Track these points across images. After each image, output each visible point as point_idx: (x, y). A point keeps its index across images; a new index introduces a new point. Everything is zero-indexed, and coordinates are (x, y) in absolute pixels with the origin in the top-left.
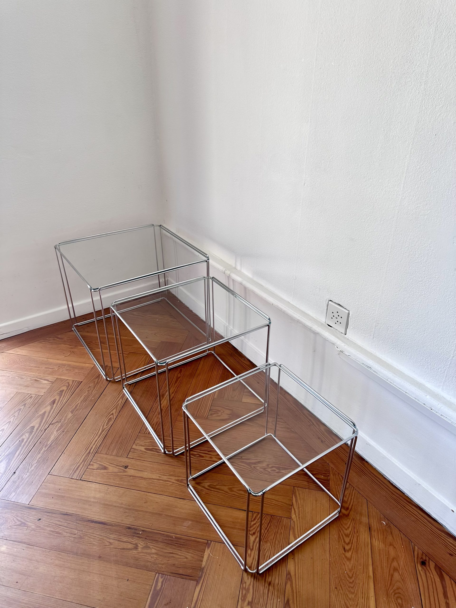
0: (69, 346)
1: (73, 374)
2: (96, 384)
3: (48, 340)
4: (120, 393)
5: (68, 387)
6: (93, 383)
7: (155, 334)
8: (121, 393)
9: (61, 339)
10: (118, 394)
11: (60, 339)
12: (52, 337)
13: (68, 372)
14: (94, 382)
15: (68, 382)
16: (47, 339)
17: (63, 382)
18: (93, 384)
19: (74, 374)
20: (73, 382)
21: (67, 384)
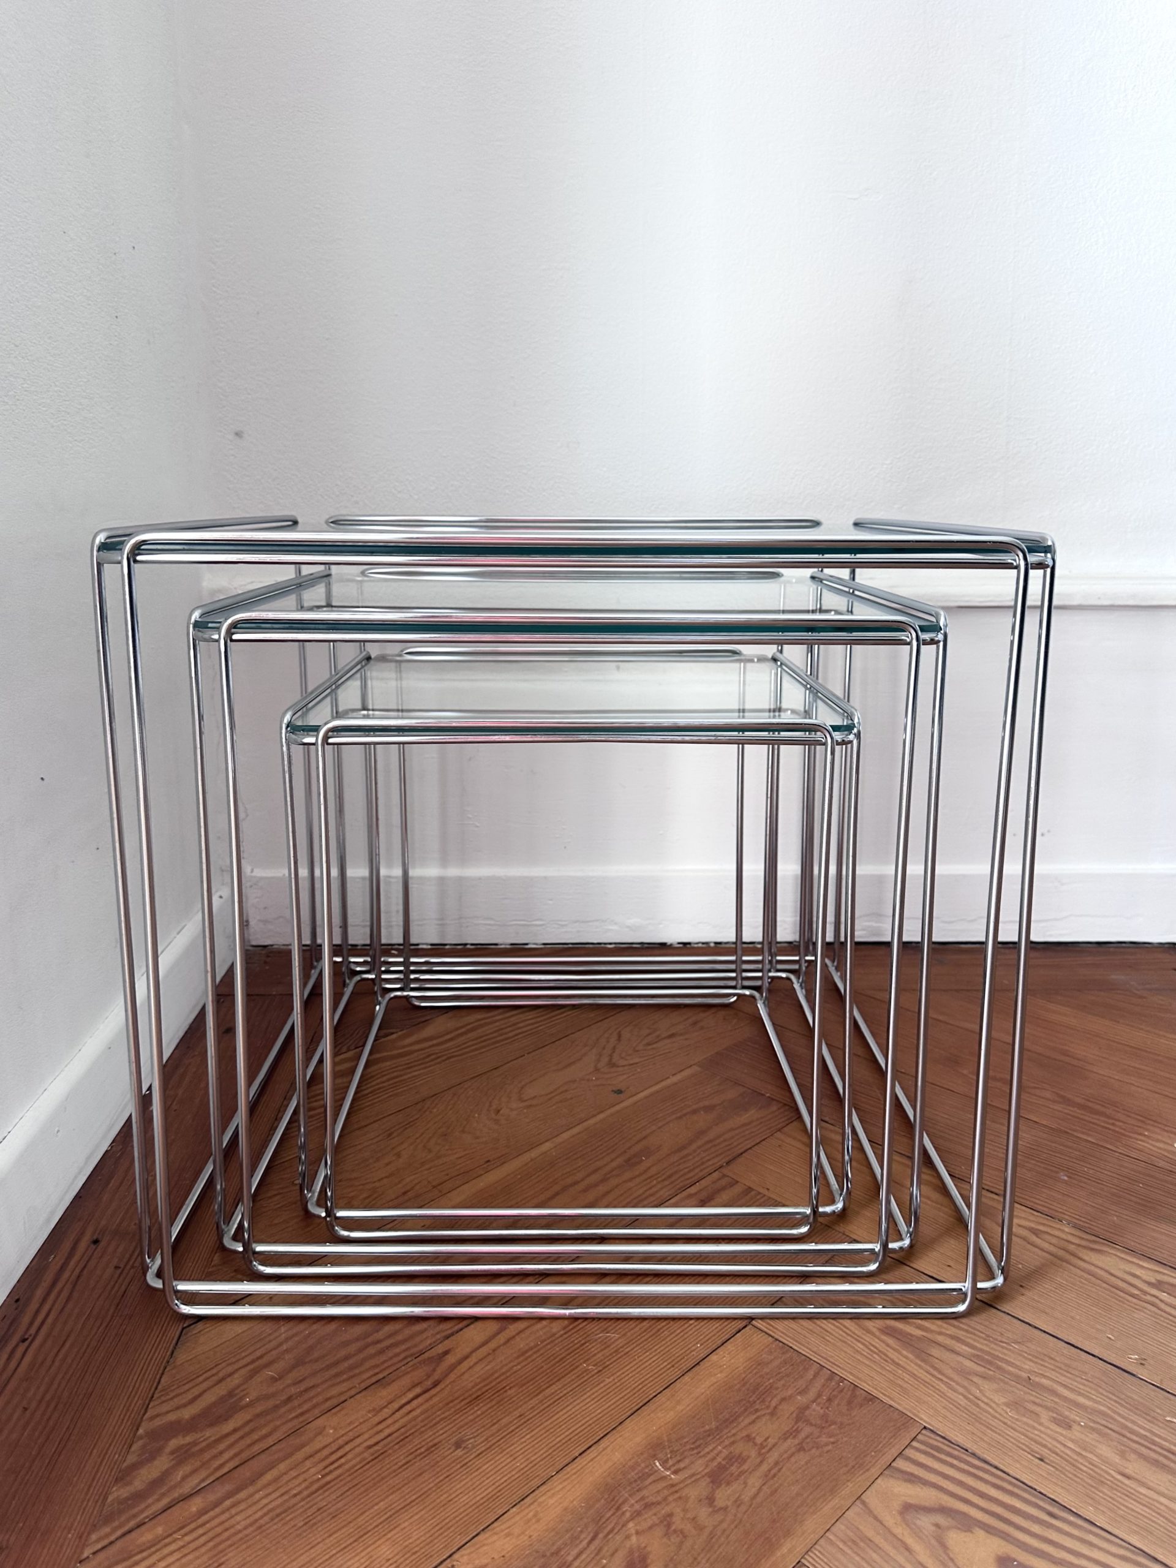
0: (385, 1393)
1: (802, 1458)
2: (999, 1368)
3: (139, 1497)
4: (1133, 1296)
5: (967, 1524)
6: (976, 1379)
7: (612, 1064)
8: (1136, 1292)
9: (235, 1409)
10: (1153, 1305)
11: (212, 1417)
12: (131, 1459)
13: (754, 1481)
14: (965, 1373)
15: (896, 1505)
16: (120, 1492)
17: (879, 1540)
18: (986, 1386)
19: (801, 1448)
20: (912, 1478)
21: (925, 1522)
